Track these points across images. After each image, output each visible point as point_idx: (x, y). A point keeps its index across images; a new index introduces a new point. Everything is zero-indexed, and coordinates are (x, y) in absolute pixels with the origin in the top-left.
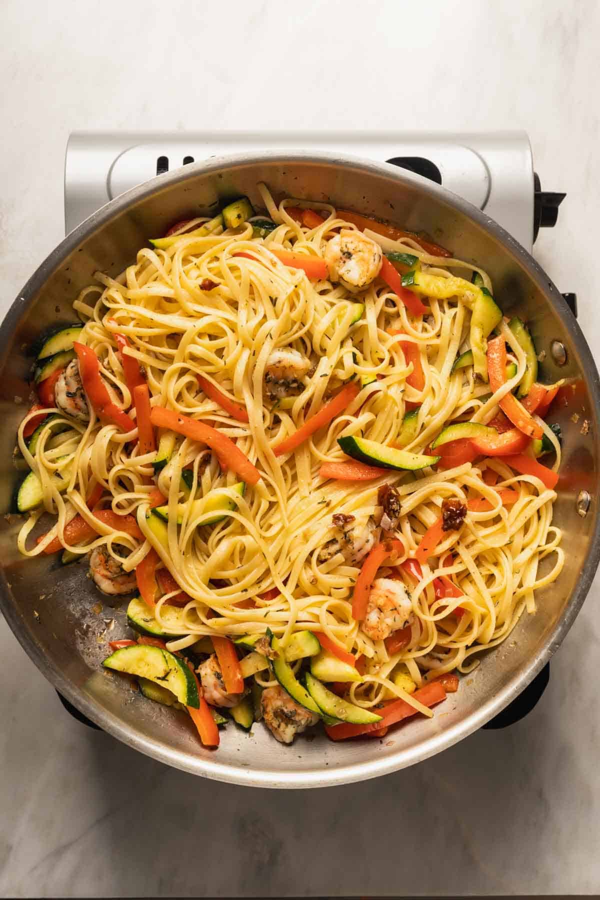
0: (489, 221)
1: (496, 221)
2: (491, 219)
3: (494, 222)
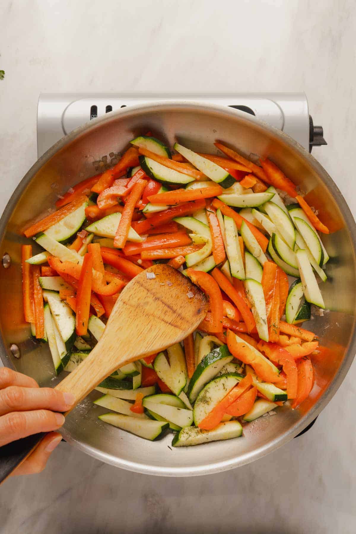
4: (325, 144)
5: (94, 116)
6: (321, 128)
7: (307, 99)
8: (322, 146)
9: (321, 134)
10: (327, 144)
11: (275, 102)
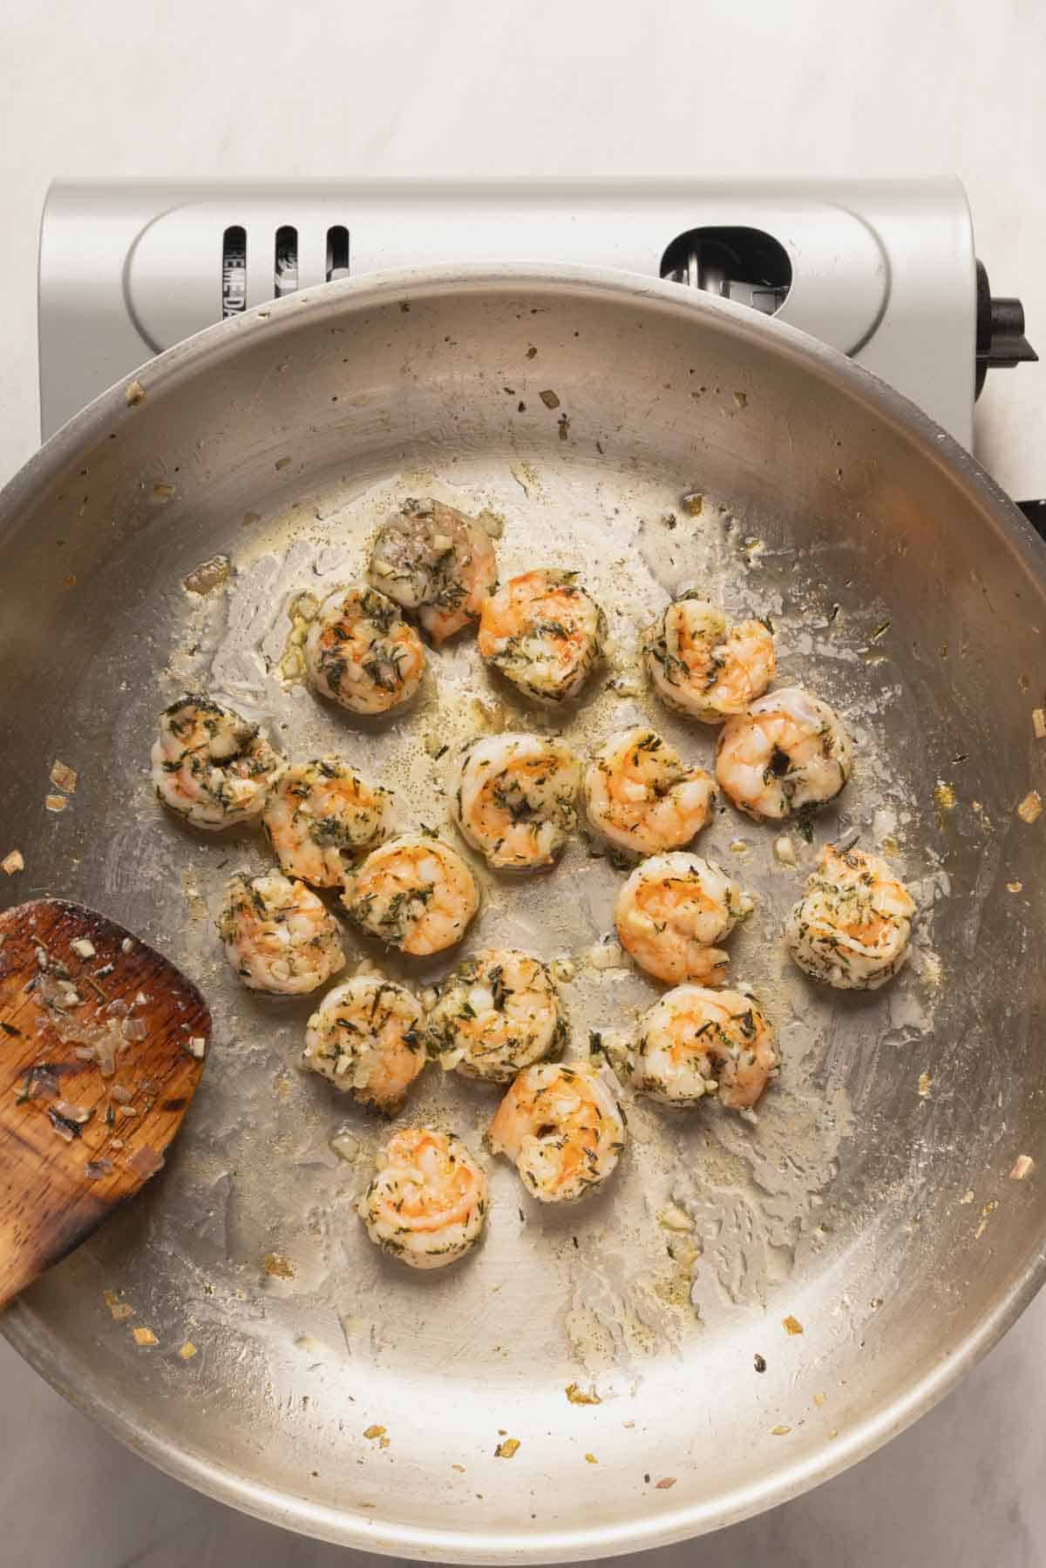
0: (940, 436)
1: (955, 437)
2: (945, 433)
3: (949, 438)
4: (1032, 357)
5: (235, 264)
6: (1015, 305)
7: (969, 210)
8: (1021, 364)
9: (1018, 327)
10: (1037, 359)
11: (857, 216)
